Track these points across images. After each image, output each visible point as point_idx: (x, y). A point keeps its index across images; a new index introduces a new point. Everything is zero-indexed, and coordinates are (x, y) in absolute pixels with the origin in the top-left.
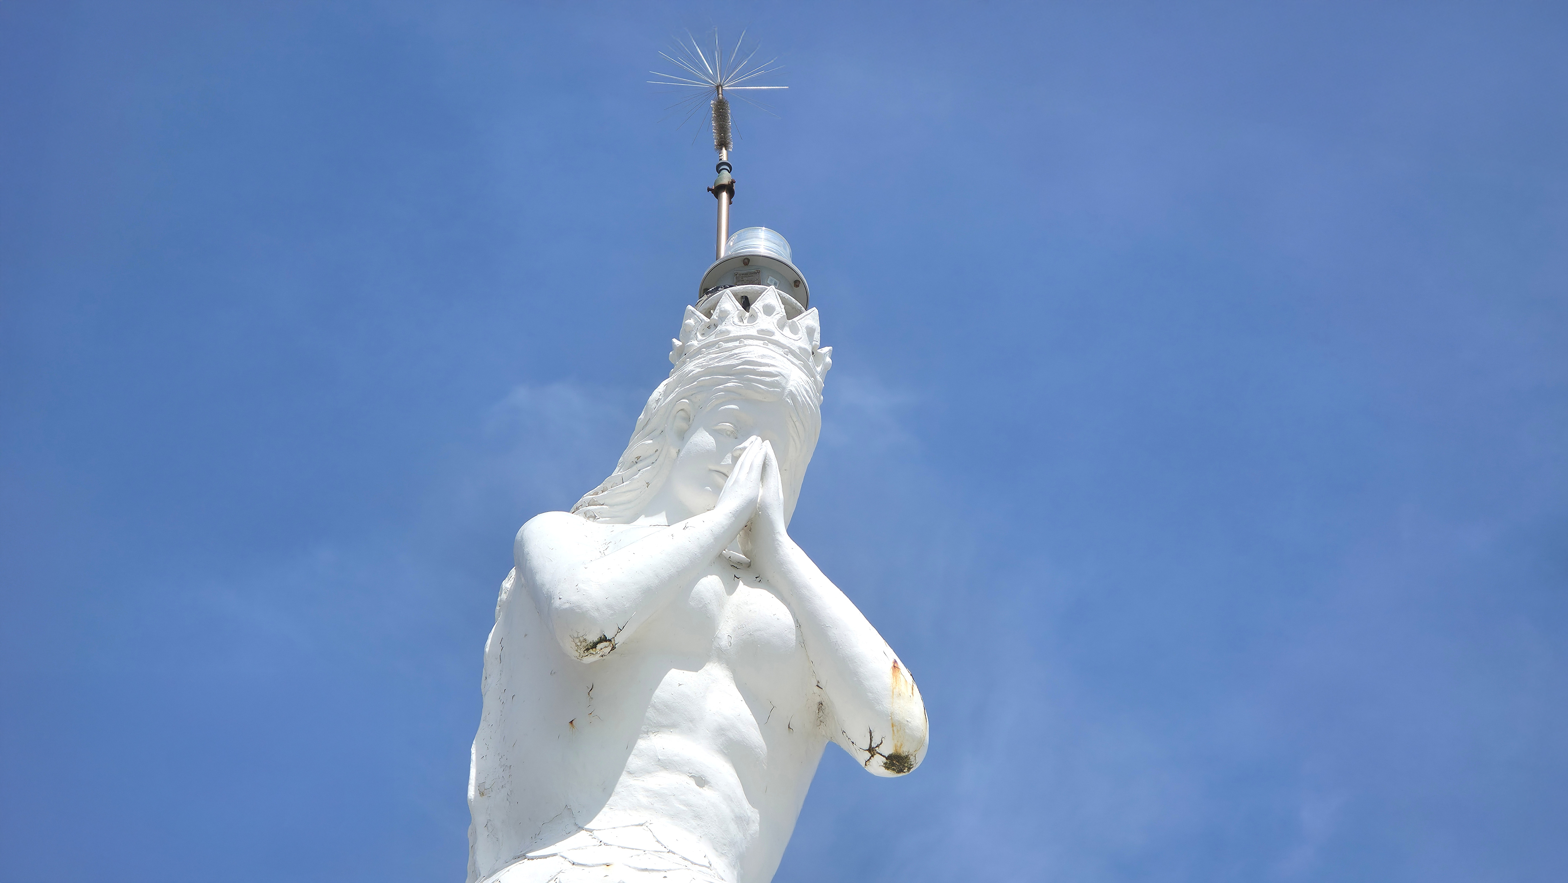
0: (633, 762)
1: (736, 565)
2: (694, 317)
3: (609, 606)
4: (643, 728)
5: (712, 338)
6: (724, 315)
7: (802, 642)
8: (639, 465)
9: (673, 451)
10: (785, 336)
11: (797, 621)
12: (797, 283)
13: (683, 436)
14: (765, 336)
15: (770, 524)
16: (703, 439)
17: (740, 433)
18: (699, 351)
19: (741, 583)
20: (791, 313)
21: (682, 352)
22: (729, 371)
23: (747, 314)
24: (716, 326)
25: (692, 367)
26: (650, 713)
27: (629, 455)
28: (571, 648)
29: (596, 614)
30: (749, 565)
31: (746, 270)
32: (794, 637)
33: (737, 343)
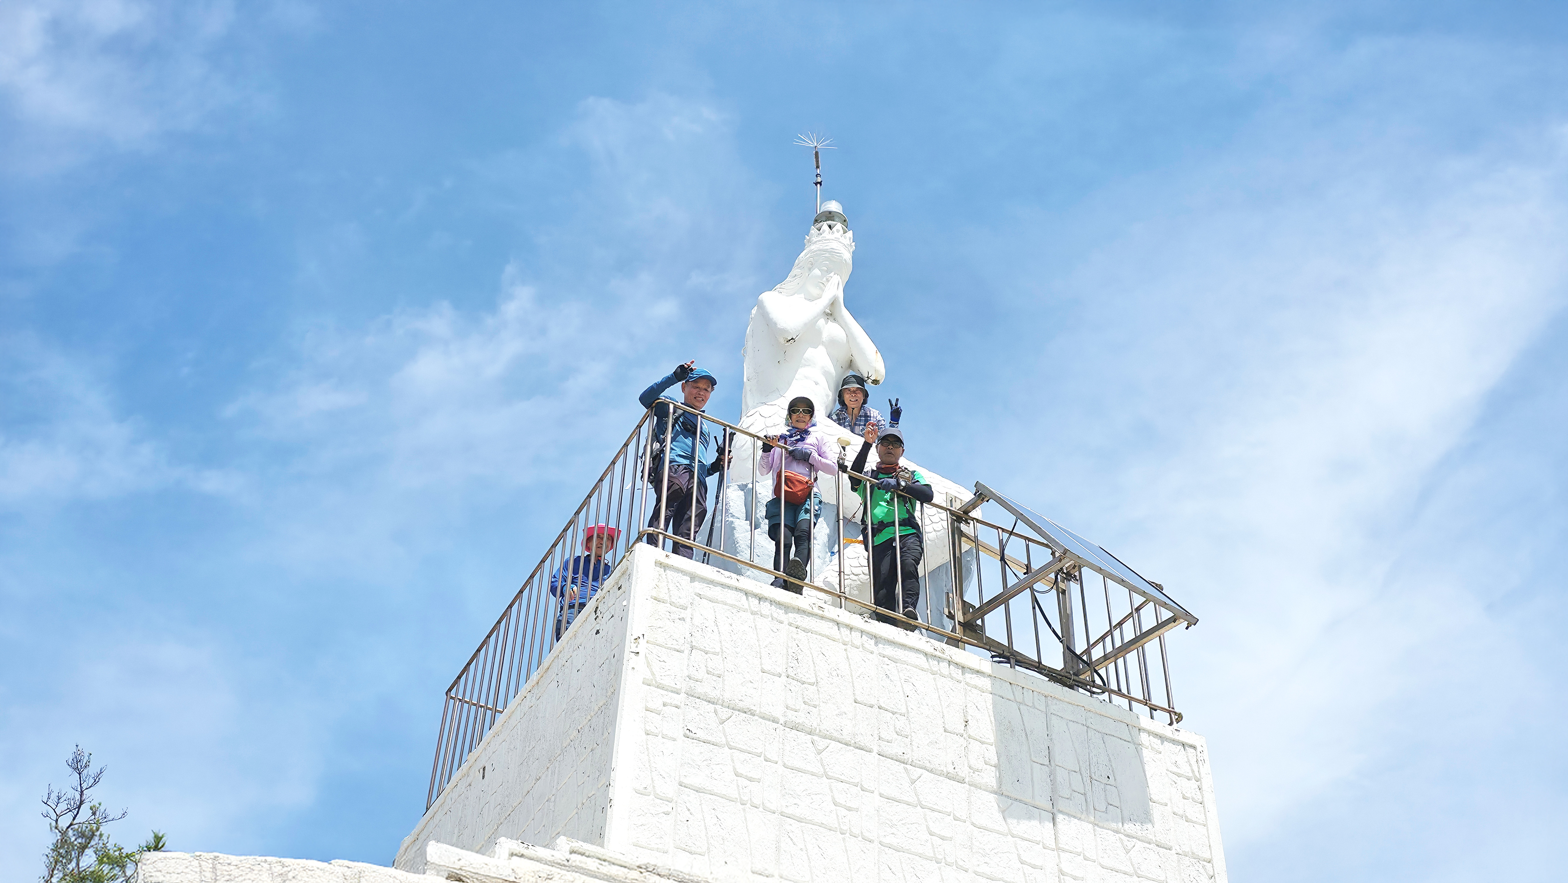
0: (797, 376)
1: (827, 314)
2: (813, 231)
3: (795, 329)
4: (801, 366)
5: (820, 239)
6: (824, 231)
7: (848, 341)
8: (796, 278)
9: (807, 274)
10: (842, 240)
11: (847, 335)
12: (845, 221)
13: (810, 269)
14: (837, 239)
15: (840, 303)
16: (817, 272)
17: (829, 271)
18: (815, 242)
19: (829, 321)
20: (845, 232)
21: (809, 241)
22: (826, 251)
23: (831, 231)
24: (821, 234)
25: (813, 247)
26: (803, 361)
27: (792, 273)
28: (782, 341)
29: (791, 331)
30: (831, 314)
31: (830, 215)
32: (846, 340)
33: (828, 241)
